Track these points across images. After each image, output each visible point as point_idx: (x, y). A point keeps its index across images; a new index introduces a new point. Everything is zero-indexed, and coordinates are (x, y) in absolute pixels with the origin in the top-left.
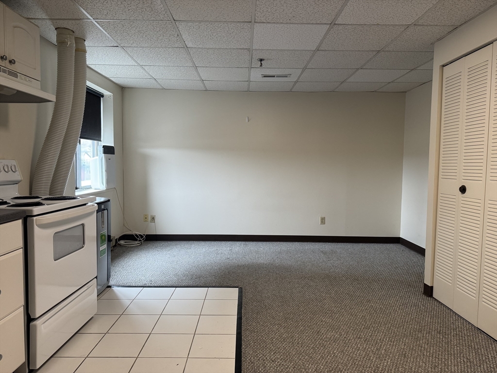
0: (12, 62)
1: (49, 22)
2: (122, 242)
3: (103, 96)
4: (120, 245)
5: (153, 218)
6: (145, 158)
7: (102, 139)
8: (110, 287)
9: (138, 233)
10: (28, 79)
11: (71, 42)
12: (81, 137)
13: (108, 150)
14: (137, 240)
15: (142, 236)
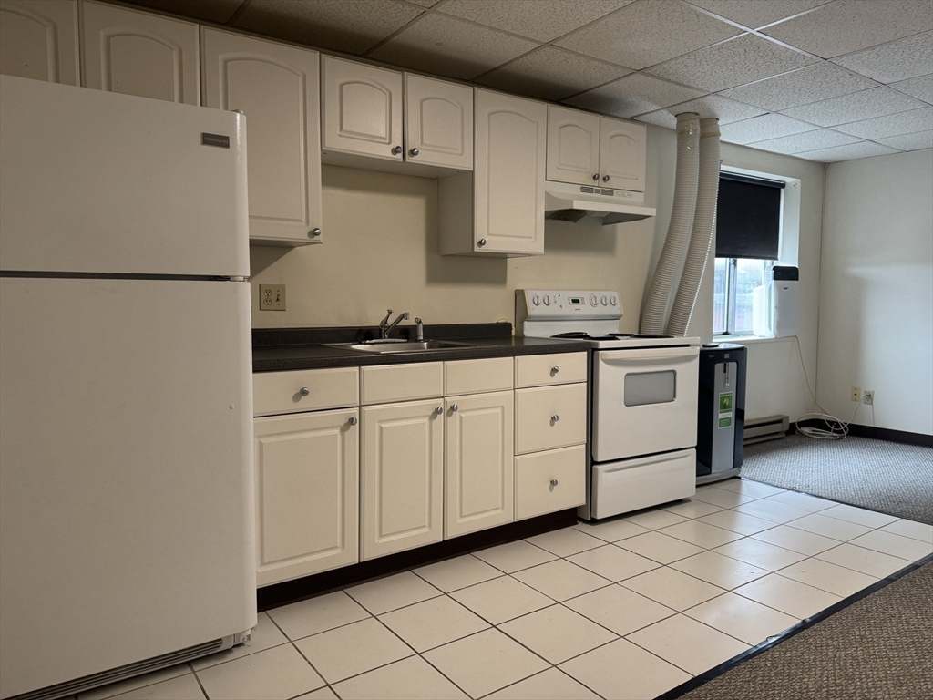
0: (606, 179)
1: (665, 112)
2: (806, 430)
3: (783, 185)
4: (801, 434)
5: (869, 396)
6: (859, 285)
7: (779, 257)
8: (739, 478)
9: (833, 418)
10: (626, 193)
11: (694, 128)
12: (718, 256)
13: (782, 274)
14: (829, 430)
15: (837, 425)
